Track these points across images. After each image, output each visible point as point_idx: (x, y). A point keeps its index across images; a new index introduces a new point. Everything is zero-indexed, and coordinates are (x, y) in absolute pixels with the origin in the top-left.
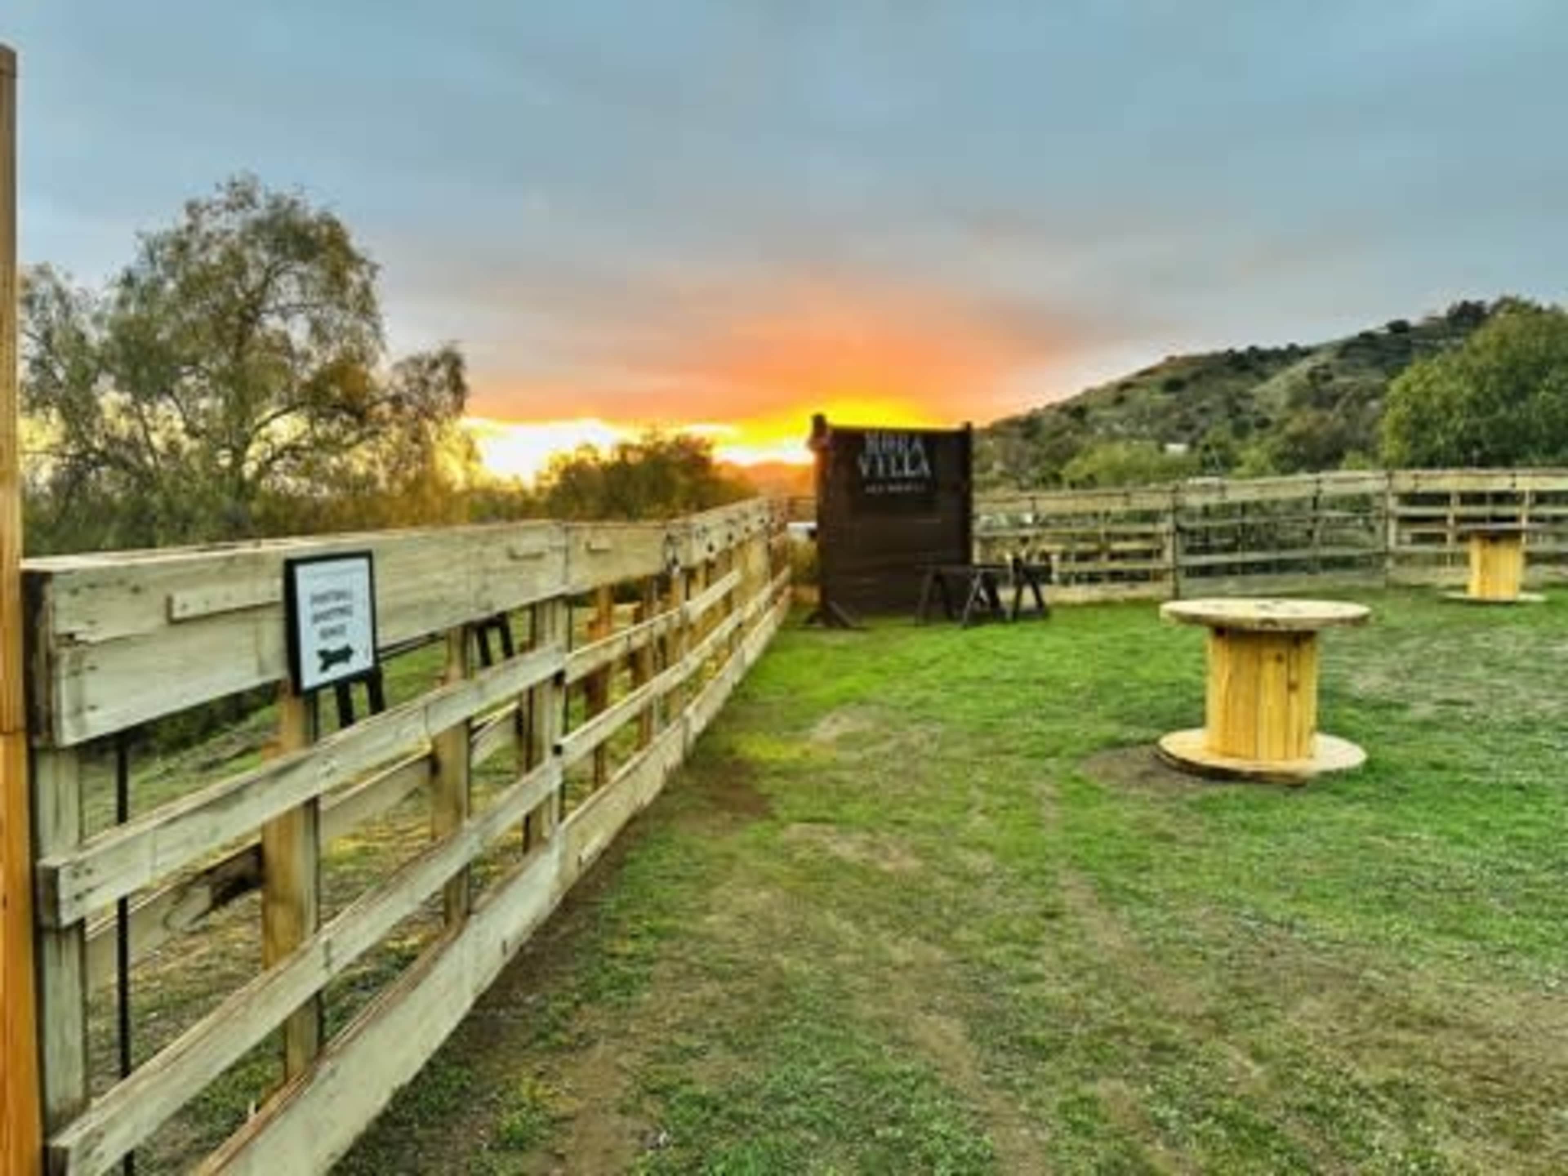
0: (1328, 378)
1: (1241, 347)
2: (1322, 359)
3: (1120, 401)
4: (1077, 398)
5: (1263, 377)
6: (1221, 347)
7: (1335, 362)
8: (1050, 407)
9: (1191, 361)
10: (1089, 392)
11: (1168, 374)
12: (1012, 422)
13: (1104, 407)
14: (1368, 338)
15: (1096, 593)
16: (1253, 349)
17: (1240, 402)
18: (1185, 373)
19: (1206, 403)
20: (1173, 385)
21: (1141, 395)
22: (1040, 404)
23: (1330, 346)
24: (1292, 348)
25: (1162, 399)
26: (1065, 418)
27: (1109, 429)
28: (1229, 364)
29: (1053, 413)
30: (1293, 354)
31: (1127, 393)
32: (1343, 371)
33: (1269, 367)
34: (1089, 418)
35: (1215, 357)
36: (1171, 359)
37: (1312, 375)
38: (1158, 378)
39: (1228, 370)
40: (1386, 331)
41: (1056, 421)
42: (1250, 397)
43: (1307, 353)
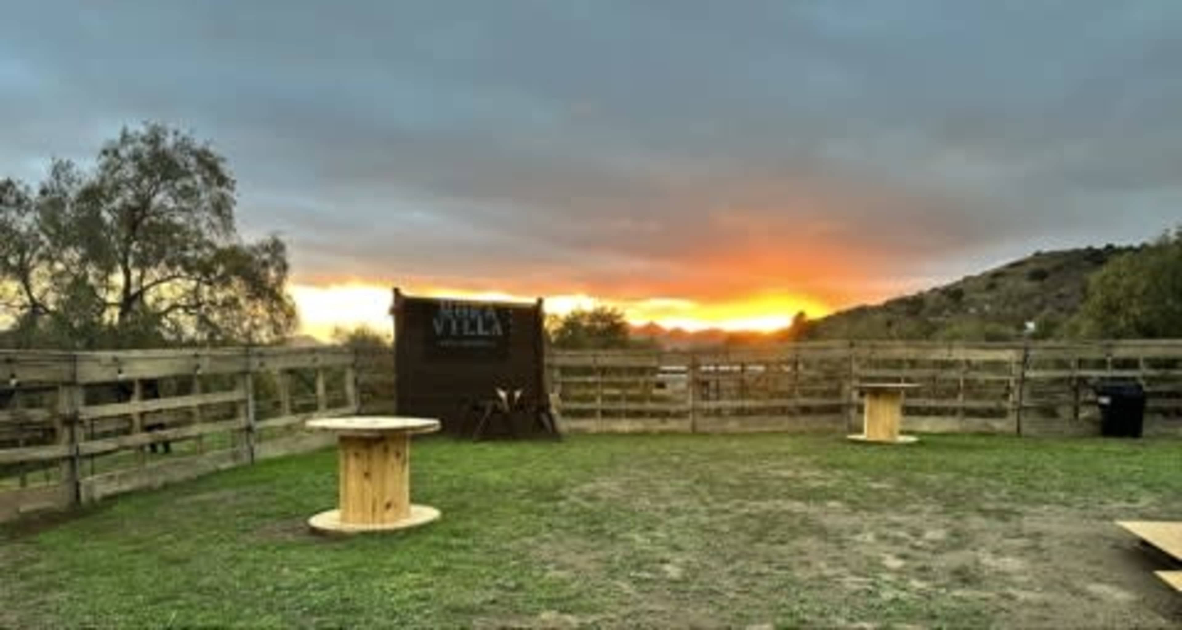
3: (992, 287)
4: (958, 283)
8: (934, 290)
9: (1053, 255)
10: (967, 279)
11: (1033, 266)
12: (902, 301)
13: (978, 291)
15: (638, 425)
16: (1107, 247)
18: (1047, 265)
19: (1062, 290)
20: (1039, 275)
21: (1010, 283)
25: (1027, 286)
26: (944, 299)
27: (980, 310)
28: (1086, 259)
29: (936, 294)
31: (1000, 280)
34: (964, 299)
35: (1076, 252)
38: (1025, 270)
39: (1086, 263)
41: (937, 300)
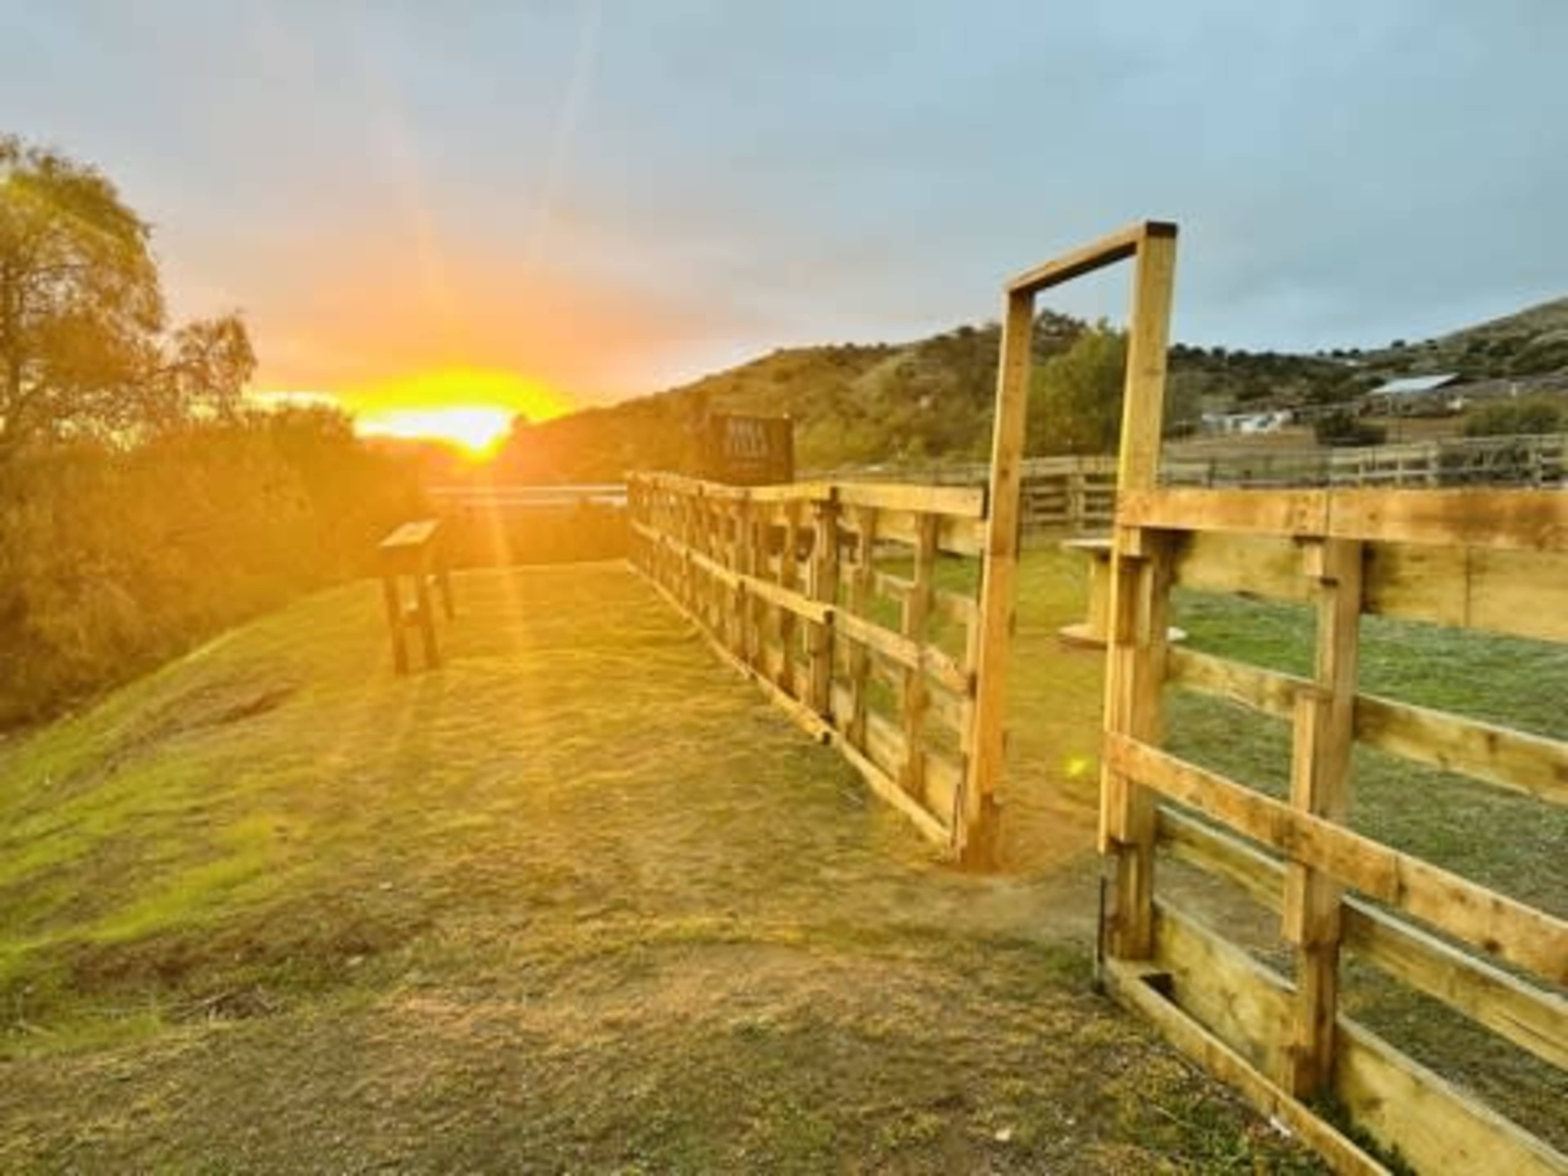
0: (912, 375)
1: (840, 344)
2: (906, 357)
3: (736, 389)
5: (859, 372)
6: (823, 343)
7: (917, 361)
8: (674, 391)
9: (796, 353)
10: (709, 379)
11: (776, 366)
12: (640, 404)
13: (723, 393)
14: (942, 341)
16: (850, 346)
17: (841, 395)
18: (791, 365)
19: (811, 394)
20: (784, 376)
21: (754, 384)
22: (664, 386)
23: (911, 347)
24: (882, 346)
25: (775, 389)
30: (882, 352)
32: (925, 369)
33: (862, 363)
35: (818, 351)
36: (780, 352)
37: (898, 372)
38: (769, 369)
39: (829, 364)
40: (955, 336)
42: (848, 390)
43: (894, 351)
